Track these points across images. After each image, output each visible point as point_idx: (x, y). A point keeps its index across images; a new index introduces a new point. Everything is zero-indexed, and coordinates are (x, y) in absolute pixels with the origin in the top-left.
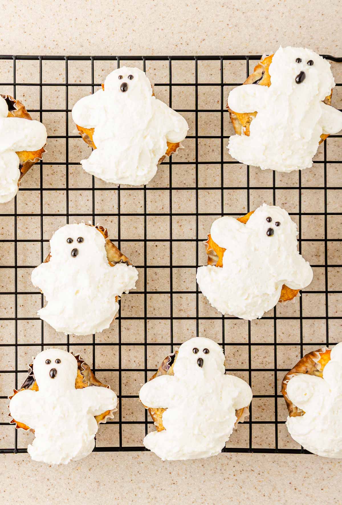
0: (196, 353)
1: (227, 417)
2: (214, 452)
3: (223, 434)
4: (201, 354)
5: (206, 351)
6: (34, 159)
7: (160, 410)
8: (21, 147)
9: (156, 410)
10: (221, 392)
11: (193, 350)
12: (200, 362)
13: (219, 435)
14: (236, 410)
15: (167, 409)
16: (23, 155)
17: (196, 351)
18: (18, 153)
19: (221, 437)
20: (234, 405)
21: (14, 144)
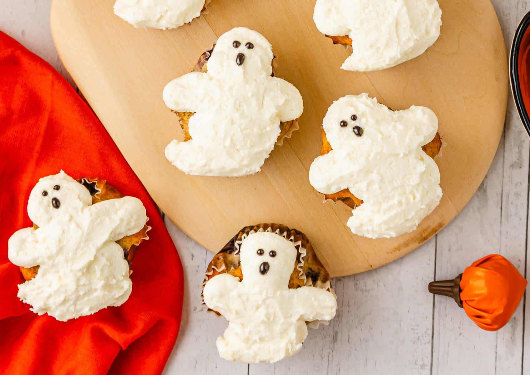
0: (237, 47)
1: (268, 129)
2: (249, 170)
3: (261, 149)
4: (243, 49)
5: (249, 46)
6: (138, 241)
7: (187, 115)
8: (119, 234)
9: (183, 115)
10: (263, 97)
11: (234, 43)
12: (241, 58)
13: (256, 150)
14: (281, 122)
15: (195, 113)
16: (125, 241)
17: (236, 45)
18: (118, 242)
19: (259, 153)
20: (279, 115)
21: (111, 233)
